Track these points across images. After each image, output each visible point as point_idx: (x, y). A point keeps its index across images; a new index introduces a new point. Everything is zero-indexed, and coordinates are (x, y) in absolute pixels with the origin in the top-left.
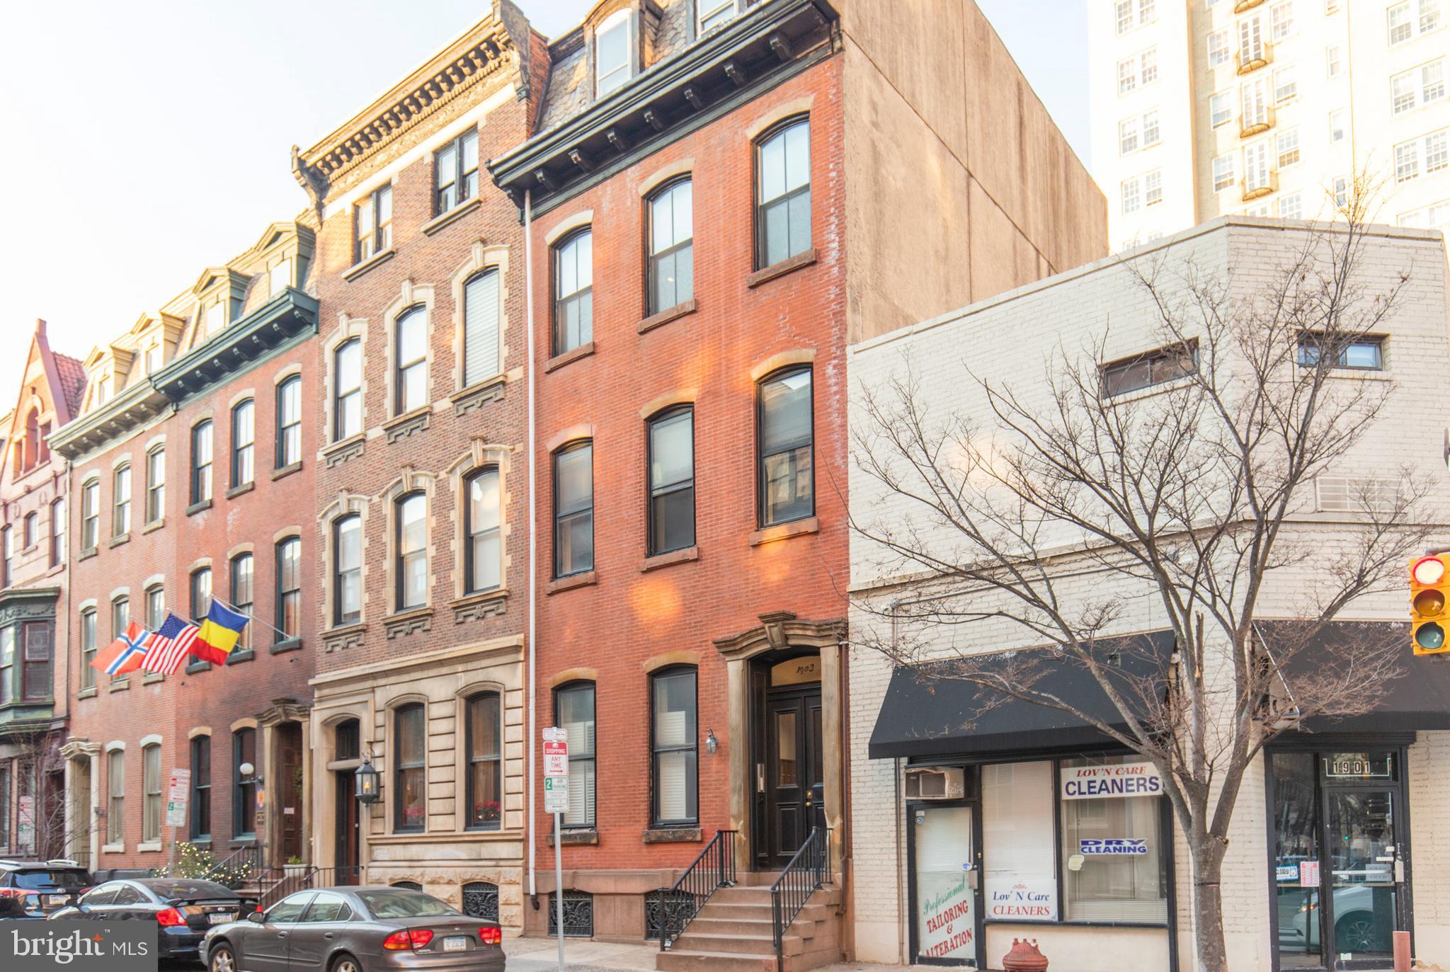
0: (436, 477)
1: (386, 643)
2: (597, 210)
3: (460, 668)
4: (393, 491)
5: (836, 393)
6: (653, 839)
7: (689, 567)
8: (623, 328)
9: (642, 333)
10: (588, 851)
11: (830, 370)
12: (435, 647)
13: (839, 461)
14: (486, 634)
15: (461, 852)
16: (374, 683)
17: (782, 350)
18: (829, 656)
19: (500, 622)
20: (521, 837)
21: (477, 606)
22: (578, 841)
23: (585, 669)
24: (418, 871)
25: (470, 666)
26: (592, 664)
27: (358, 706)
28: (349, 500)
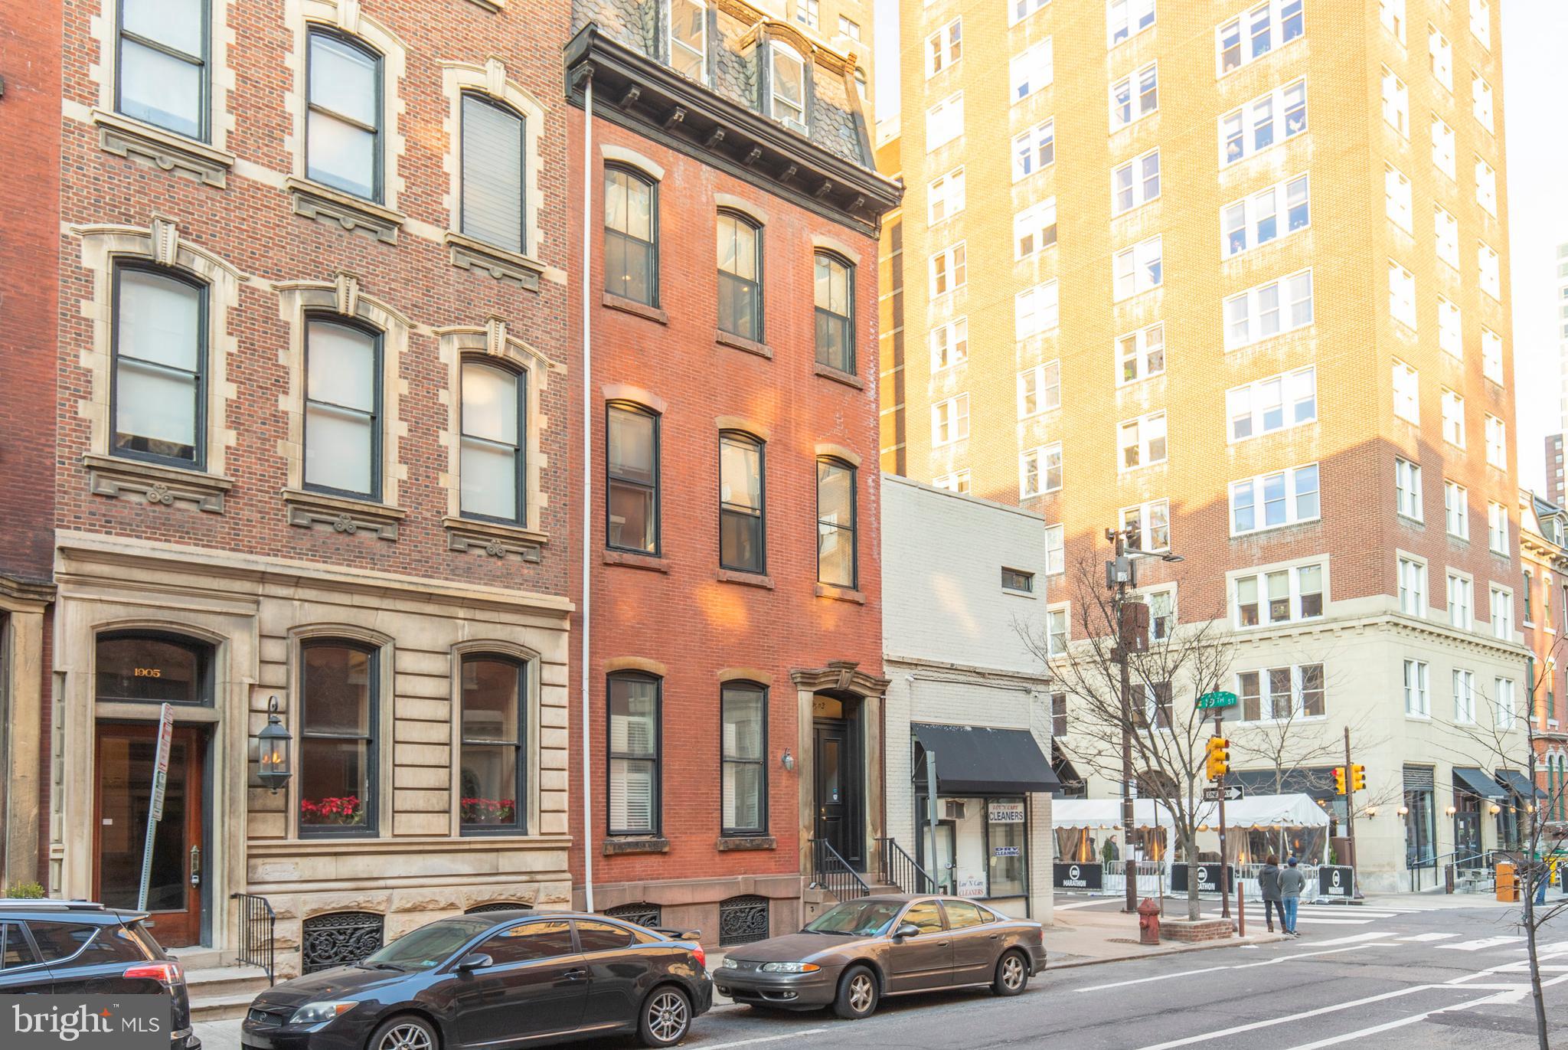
0: (412, 327)
1: (287, 532)
2: (669, 173)
3: (461, 613)
4: (307, 294)
5: (874, 501)
6: (731, 847)
7: (763, 592)
8: (697, 323)
9: (719, 343)
10: (654, 861)
11: (870, 481)
12: (405, 569)
13: (875, 556)
14: (506, 579)
15: (463, 864)
16: (260, 589)
17: (839, 443)
18: (871, 705)
19: (528, 572)
20: (570, 845)
21: (494, 540)
22: (647, 849)
23: (652, 661)
24: (382, 895)
25: (479, 615)
26: (660, 657)
27: (221, 618)
28: (179, 246)
